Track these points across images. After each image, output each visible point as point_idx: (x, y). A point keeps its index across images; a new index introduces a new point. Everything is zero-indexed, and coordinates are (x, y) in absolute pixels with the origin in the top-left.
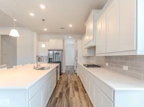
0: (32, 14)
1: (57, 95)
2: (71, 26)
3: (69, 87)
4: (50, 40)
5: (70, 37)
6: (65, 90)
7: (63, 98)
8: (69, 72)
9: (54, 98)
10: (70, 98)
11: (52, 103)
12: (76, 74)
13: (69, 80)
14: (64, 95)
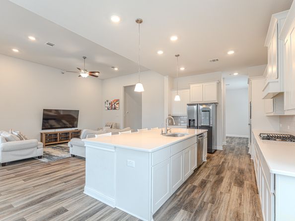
0: (160, 52)
1: (197, 183)
2: (231, 53)
3: (222, 175)
4: (192, 86)
5: (236, 74)
6: (212, 179)
7: (206, 189)
8: (233, 149)
9: (190, 185)
10: (219, 192)
11: (186, 190)
12: (250, 156)
13: (226, 165)
14: (209, 185)
